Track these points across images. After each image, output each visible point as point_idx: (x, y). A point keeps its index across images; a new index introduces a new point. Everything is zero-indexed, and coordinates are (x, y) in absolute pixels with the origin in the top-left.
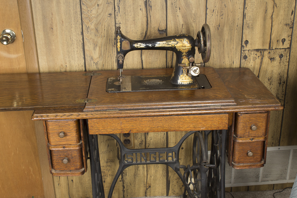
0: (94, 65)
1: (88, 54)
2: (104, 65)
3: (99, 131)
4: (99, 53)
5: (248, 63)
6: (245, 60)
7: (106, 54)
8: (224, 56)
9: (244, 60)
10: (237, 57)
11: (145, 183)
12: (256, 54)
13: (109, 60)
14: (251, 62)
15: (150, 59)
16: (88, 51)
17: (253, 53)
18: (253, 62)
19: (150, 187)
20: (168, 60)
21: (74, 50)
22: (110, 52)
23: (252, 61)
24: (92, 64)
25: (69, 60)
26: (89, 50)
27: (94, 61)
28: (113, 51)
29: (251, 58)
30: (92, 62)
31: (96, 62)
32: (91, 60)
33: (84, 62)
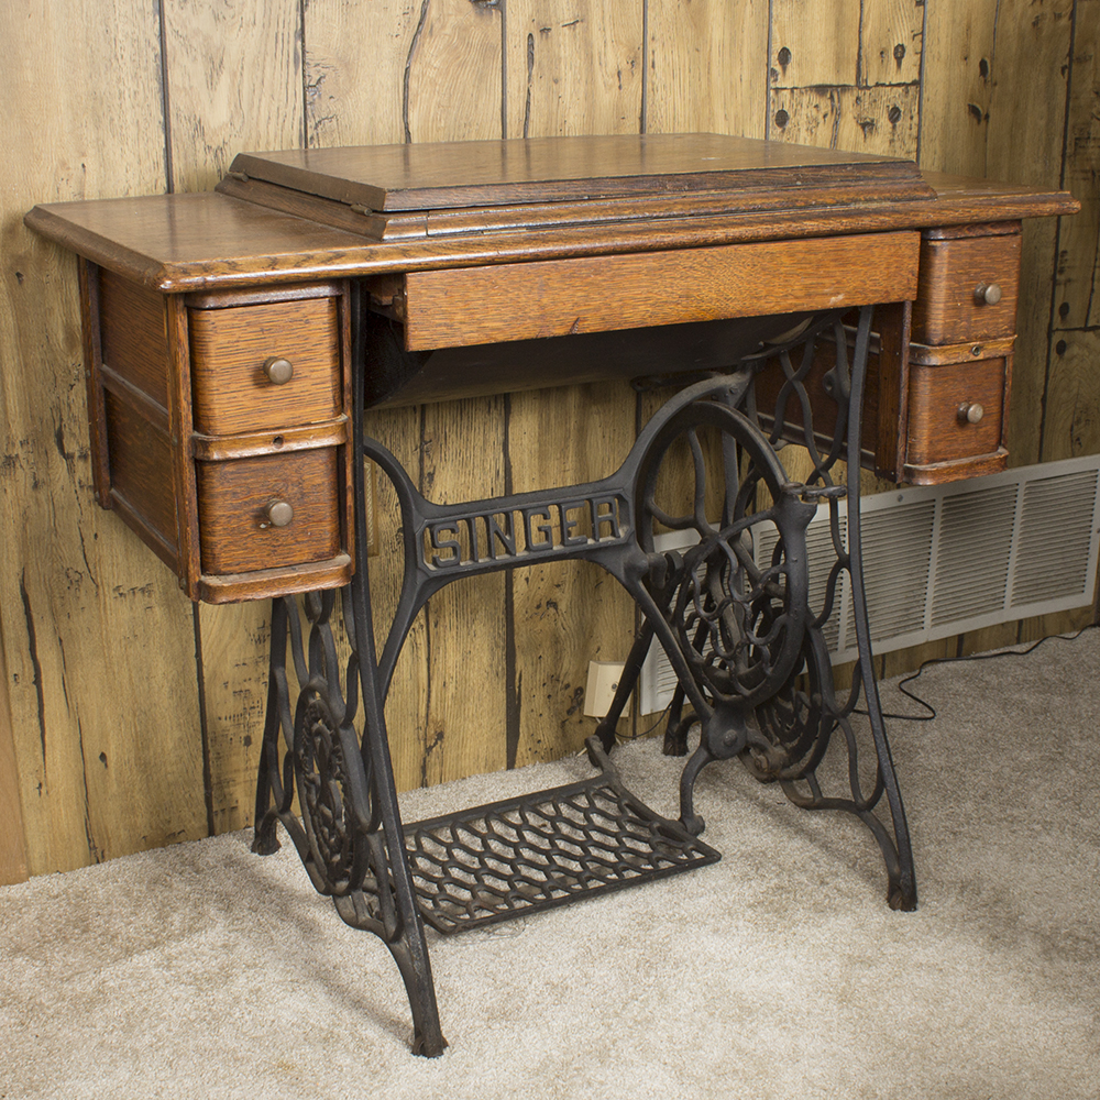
0: (208, 157)
1: (182, 108)
3: (449, 331)
4: (230, 103)
6: (783, 131)
7: (259, 108)
8: (711, 112)
9: (779, 130)
10: (755, 119)
11: (422, 721)
12: (816, 106)
16: (183, 94)
17: (805, 99)
19: (440, 736)
21: (122, 88)
22: (276, 97)
23: (804, 132)
24: (201, 154)
25: (98, 139)
26: (187, 86)
27: (207, 139)
28: (291, 92)
29: (802, 121)
30: (197, 144)
31: (214, 147)
32: (194, 137)
33: (164, 146)
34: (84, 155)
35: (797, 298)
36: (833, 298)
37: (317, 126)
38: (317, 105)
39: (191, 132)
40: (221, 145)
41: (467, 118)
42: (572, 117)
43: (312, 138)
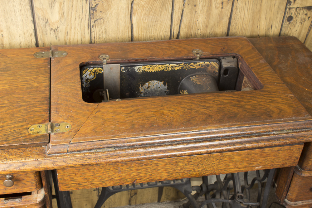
0: (52, 32)
1: (40, 15)
2: (69, 33)
3: (78, 185)
4: (59, 14)
5: (292, 27)
6: (289, 23)
7: (71, 15)
8: (260, 17)
9: (288, 23)
10: (278, 19)
12: (306, 14)
13: (77, 25)
14: (297, 26)
15: (144, 23)
16: (40, 10)
17: (302, 12)
18: (300, 26)
19: (136, 194)
20: (173, 23)
21: (15, 8)
22: (78, 11)
23: (298, 24)
24: (48, 31)
25: (7, 26)
26: (41, 8)
27: (51, 26)
28: (84, 10)
29: (299, 19)
30: (47, 28)
31: (54, 29)
32: (45, 25)
33: (33, 28)
34: (2, 31)
35: (239, 168)
36: (257, 168)
37: (95, 22)
38: (95, 14)
39: (44, 24)
40: (57, 28)
41: (157, 19)
42: (200, 18)
43: (93, 26)
